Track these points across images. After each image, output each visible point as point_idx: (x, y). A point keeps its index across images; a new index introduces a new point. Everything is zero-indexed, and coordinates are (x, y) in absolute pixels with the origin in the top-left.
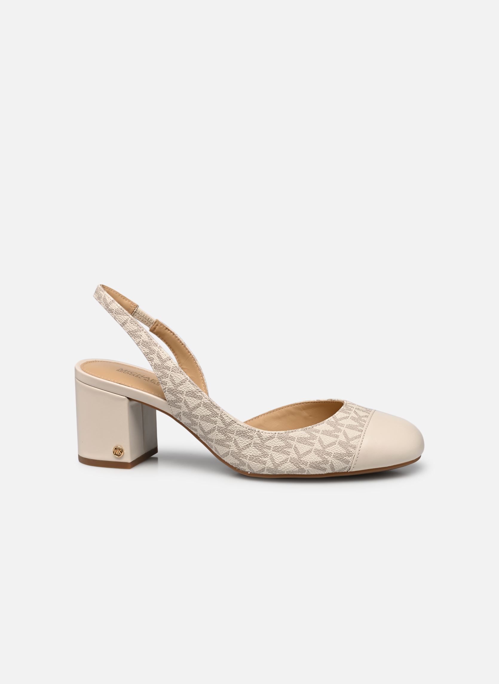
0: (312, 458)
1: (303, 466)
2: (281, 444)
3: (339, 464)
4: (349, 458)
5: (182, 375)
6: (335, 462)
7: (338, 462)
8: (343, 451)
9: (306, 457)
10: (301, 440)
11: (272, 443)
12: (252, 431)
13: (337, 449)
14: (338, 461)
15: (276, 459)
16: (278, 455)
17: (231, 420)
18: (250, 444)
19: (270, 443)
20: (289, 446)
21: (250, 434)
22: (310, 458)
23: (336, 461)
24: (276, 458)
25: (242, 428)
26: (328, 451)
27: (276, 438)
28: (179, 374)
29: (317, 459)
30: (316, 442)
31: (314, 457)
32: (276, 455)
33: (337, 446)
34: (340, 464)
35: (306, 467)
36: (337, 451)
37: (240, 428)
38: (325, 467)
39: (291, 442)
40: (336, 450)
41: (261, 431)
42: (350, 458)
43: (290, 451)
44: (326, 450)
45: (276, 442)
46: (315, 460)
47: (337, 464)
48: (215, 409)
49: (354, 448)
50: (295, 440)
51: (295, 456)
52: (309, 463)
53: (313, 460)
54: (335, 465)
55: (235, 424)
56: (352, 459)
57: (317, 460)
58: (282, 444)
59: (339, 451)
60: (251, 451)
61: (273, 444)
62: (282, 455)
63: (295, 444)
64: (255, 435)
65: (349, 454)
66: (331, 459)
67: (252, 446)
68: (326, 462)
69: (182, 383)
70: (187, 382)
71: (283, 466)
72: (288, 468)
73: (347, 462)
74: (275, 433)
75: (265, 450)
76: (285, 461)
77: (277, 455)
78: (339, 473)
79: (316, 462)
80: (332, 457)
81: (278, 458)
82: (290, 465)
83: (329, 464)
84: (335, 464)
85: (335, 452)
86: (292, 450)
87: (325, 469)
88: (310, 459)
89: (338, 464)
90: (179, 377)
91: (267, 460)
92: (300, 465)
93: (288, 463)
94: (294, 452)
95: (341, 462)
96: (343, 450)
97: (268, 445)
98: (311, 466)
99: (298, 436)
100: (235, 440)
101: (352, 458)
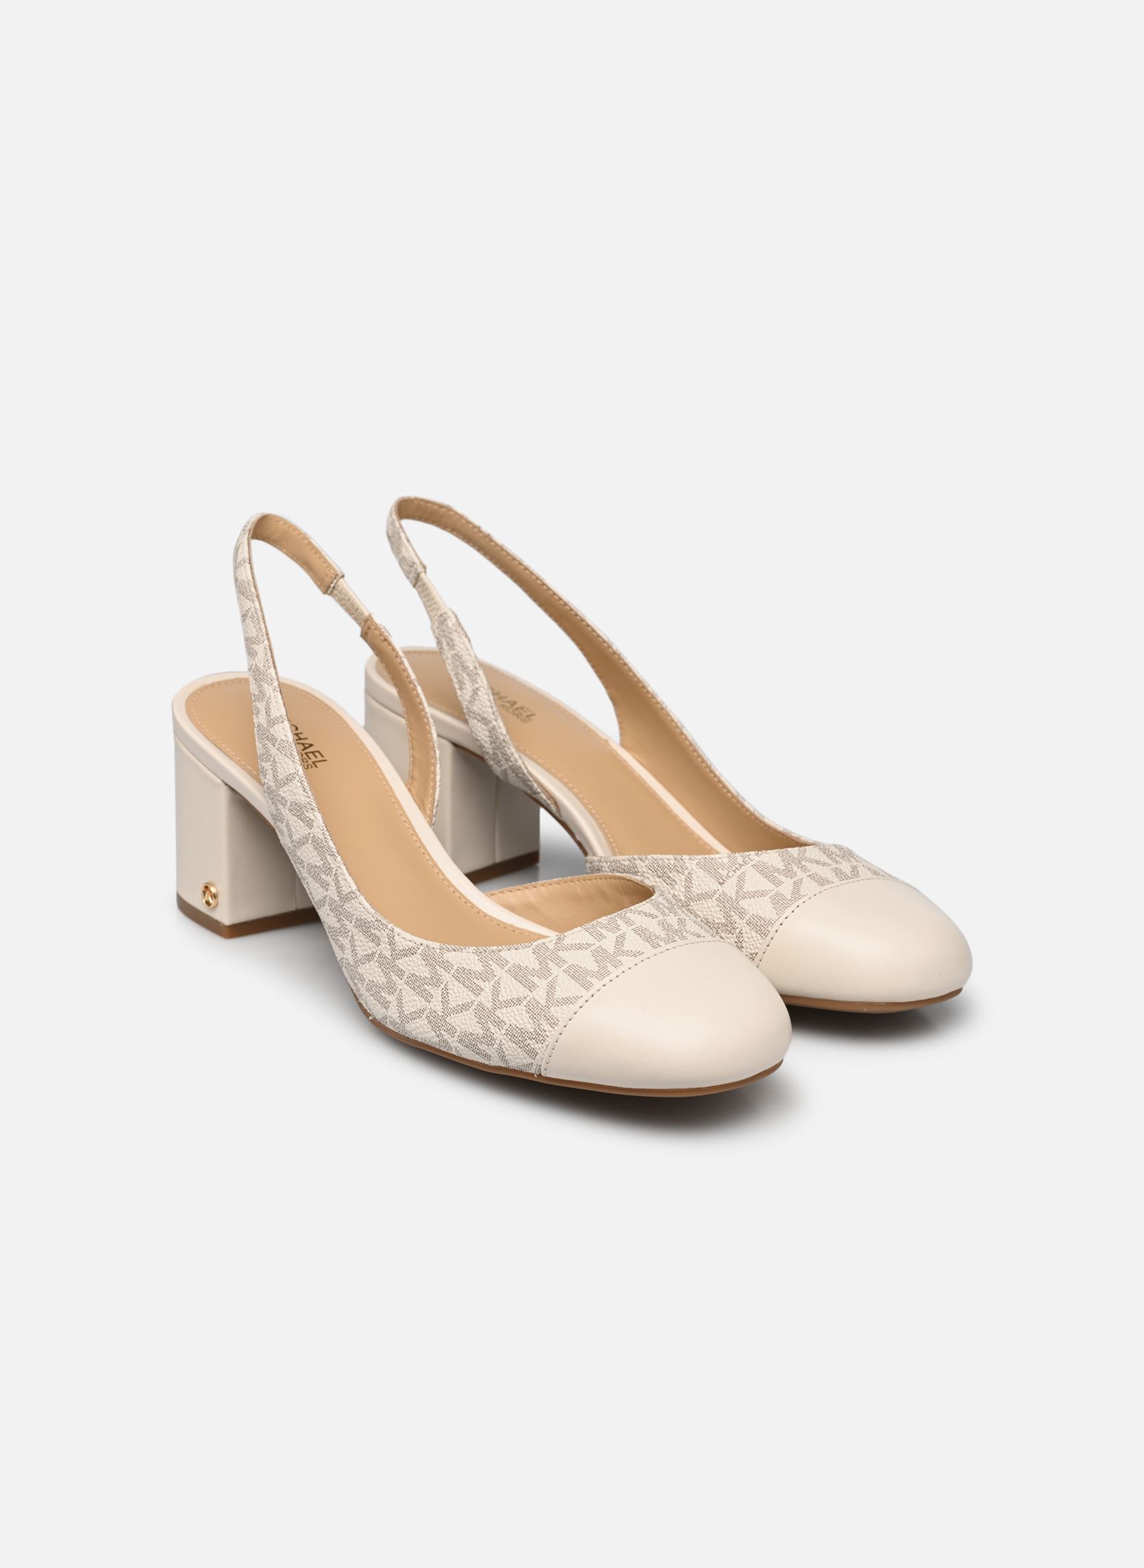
0: (466, 1023)
1: (446, 1036)
2: (423, 972)
3: (516, 1053)
4: (536, 1046)
5: (291, 763)
6: (507, 1046)
7: (513, 1047)
8: (529, 1026)
9: (456, 1017)
10: (464, 976)
11: (409, 965)
12: (381, 926)
13: (517, 1017)
14: (514, 1044)
15: (406, 1005)
16: (412, 997)
17: (350, 890)
18: (373, 953)
19: (405, 964)
20: (436, 981)
21: (376, 931)
22: (464, 1022)
23: (510, 1044)
24: (406, 1003)
25: (366, 915)
26: (500, 1016)
27: (418, 956)
28: (286, 759)
29: (474, 1028)
30: (487, 987)
31: (471, 1021)
32: (408, 994)
33: (522, 1010)
34: (518, 1053)
35: (452, 1039)
36: (517, 1021)
37: (362, 914)
38: (487, 1051)
39: (442, 974)
40: (515, 1019)
41: (397, 930)
42: (540, 1045)
43: (433, 994)
44: (498, 1013)
45: (414, 966)
46: (471, 1030)
47: (510, 1052)
48: (328, 857)
49: (553, 1024)
50: (452, 971)
51: (439, 1008)
52: (459, 1034)
53: (467, 1029)
54: (506, 1053)
55: (356, 902)
56: (542, 1049)
57: (473, 1030)
58: (425, 972)
59: (521, 1022)
60: (372, 972)
61: (410, 968)
62: (417, 999)
63: (448, 979)
64: (383, 935)
65: (539, 1036)
66: (501, 1037)
67: (375, 959)
68: (490, 1040)
69: (289, 779)
70: (296, 783)
71: (414, 1023)
72: (421, 1030)
73: (533, 1053)
74: (422, 945)
75: (393, 978)
76: (419, 1013)
77: (409, 996)
78: (514, 1071)
79: (472, 1034)
80: (503, 1032)
81: (410, 1002)
82: (425, 1026)
83: (496, 1046)
84: (507, 1049)
85: (511, 1023)
86: (436, 992)
87: (487, 1056)
88: (463, 1024)
89: (513, 1052)
90: (285, 767)
91: (391, 1000)
92: (442, 1032)
93: (423, 1020)
94: (440, 999)
95: (519, 1050)
96: (530, 1023)
97: (400, 967)
98: (460, 1041)
99: (460, 964)
100: (352, 936)
101: (543, 1047)
